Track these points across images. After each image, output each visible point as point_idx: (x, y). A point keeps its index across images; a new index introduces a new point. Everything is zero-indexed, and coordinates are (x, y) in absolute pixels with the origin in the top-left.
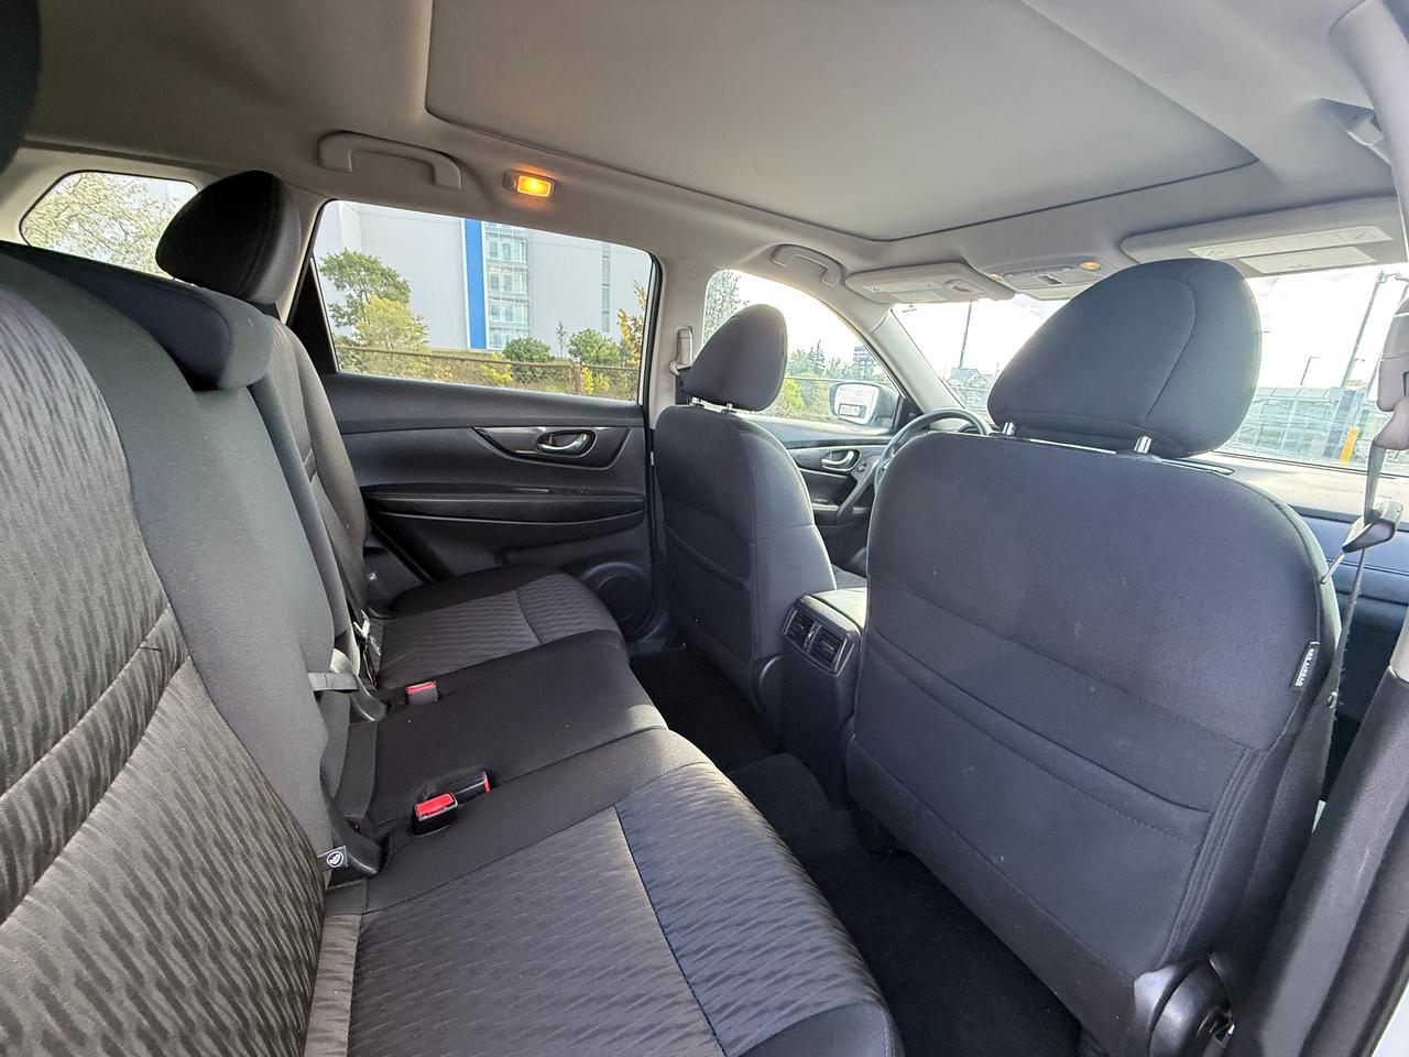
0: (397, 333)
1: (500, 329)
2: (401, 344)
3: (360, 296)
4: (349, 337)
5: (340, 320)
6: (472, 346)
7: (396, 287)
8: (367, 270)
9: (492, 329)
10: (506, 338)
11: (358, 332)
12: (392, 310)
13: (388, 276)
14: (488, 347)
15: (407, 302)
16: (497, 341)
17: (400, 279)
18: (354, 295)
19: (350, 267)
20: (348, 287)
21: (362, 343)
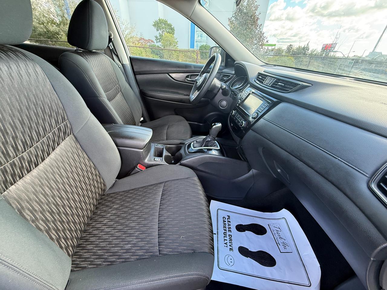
0: (170, 44)
1: (198, 42)
2: (171, 48)
3: (162, 33)
4: (159, 46)
5: (157, 41)
6: (191, 48)
7: (171, 29)
8: (164, 24)
9: (196, 42)
10: (200, 44)
11: (161, 44)
12: (170, 37)
13: (170, 25)
14: (195, 48)
15: (174, 34)
16: (197, 46)
17: (172, 27)
18: (161, 33)
19: (160, 24)
20: (160, 30)
21: (162, 47)
